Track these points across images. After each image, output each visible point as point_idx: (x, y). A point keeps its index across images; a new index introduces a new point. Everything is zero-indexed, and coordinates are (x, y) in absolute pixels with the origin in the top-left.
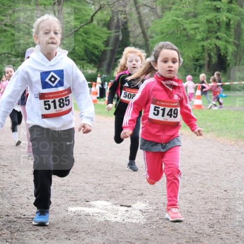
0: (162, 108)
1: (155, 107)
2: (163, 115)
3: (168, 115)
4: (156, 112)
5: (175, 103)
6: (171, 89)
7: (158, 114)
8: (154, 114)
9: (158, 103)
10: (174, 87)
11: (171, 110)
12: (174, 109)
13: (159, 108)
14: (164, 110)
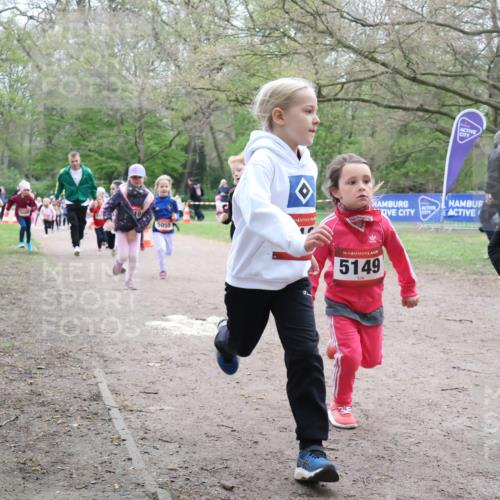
0: (351, 260)
1: (342, 261)
2: (356, 272)
3: (363, 270)
4: (344, 269)
5: (374, 250)
6: (363, 230)
7: (347, 272)
8: (341, 271)
9: (345, 253)
10: (369, 224)
11: (368, 262)
12: (372, 260)
13: (347, 261)
14: (356, 264)
